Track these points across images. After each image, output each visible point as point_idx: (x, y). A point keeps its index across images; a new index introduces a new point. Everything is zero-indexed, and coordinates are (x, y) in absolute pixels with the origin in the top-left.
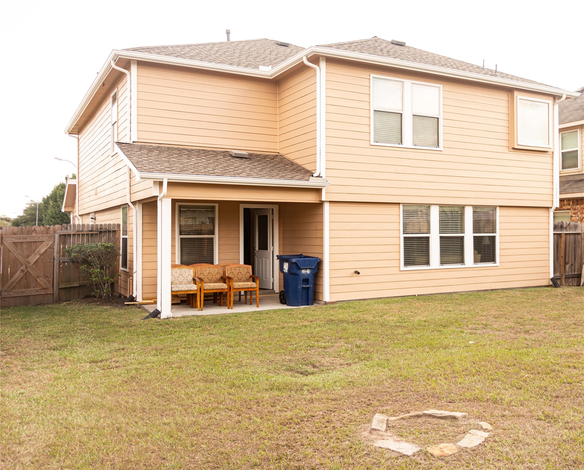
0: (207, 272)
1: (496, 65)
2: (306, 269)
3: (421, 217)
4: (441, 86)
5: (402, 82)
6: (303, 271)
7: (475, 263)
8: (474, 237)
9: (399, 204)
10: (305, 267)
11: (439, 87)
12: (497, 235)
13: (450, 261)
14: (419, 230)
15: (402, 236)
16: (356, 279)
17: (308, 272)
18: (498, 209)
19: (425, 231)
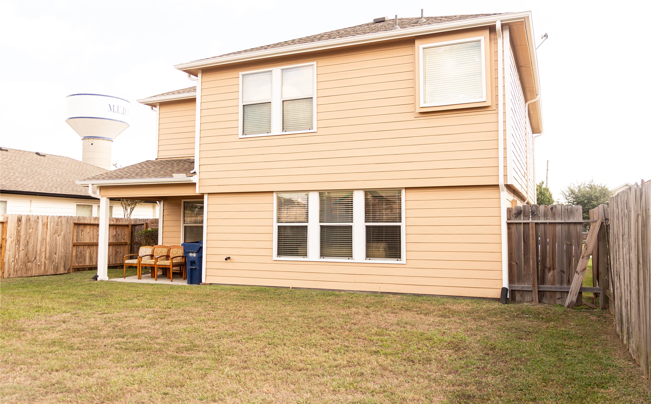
0: (160, 251)
1: (422, 10)
2: (193, 252)
3: (297, 205)
4: (315, 63)
5: (271, 71)
6: (191, 254)
7: (368, 259)
8: (367, 227)
9: (272, 192)
10: (190, 250)
11: (312, 65)
12: (403, 225)
13: (337, 254)
14: (295, 218)
15: (276, 225)
16: (228, 265)
17: (194, 255)
18: (403, 191)
19: (303, 220)
